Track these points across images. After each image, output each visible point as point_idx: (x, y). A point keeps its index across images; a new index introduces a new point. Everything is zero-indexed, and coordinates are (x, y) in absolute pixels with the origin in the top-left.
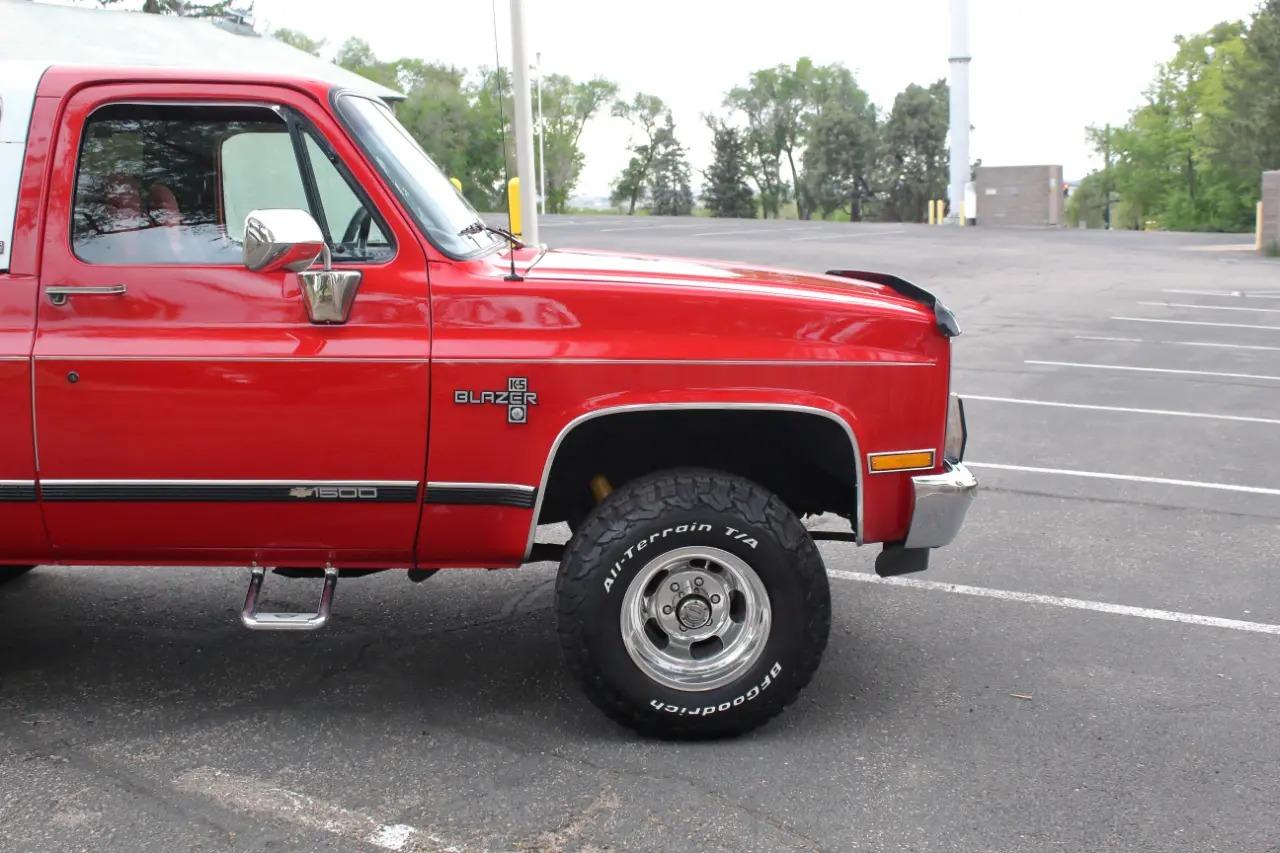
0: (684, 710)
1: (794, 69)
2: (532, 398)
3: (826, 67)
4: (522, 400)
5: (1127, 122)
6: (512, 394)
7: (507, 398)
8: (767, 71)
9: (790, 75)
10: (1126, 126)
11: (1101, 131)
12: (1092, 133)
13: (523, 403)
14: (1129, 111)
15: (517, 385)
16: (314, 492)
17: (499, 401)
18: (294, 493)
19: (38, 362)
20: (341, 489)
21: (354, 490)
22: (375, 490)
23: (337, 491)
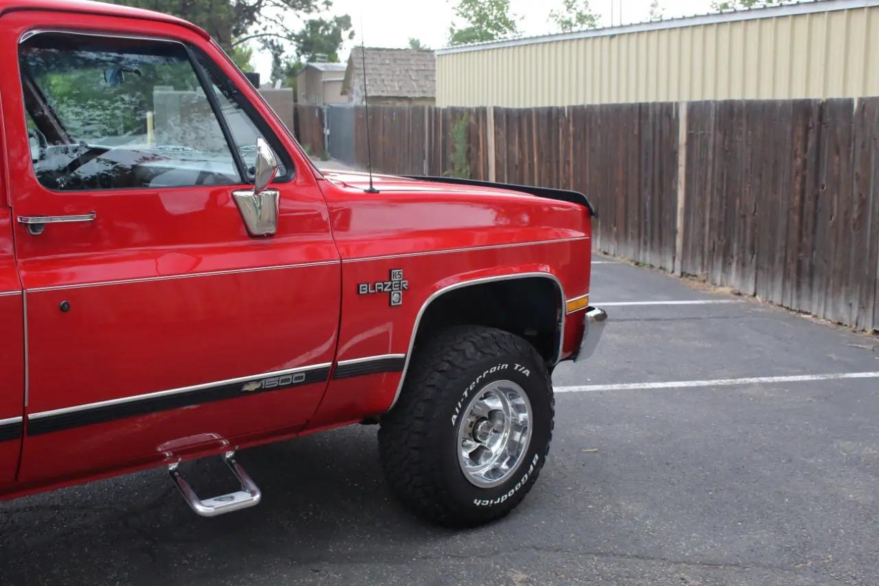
0: (492, 502)
2: (405, 284)
4: (400, 287)
6: (394, 283)
7: (391, 287)
13: (400, 290)
15: (397, 274)
16: (262, 385)
17: (386, 289)
18: (246, 388)
19: (28, 294)
20: (281, 378)
21: (290, 377)
22: (304, 374)
23: (279, 381)
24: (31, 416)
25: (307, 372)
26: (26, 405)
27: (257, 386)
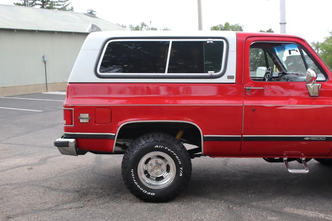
1: (224, 26)
3: (234, 25)
5: (324, 41)
8: (216, 26)
9: (223, 28)
10: (324, 42)
11: (316, 44)
12: (313, 45)
14: (325, 38)
16: (310, 139)
18: (305, 139)
19: (245, 106)
20: (317, 138)
21: (320, 138)
22: (325, 138)
23: (316, 138)
24: (243, 136)
25: (326, 137)
26: (242, 133)
27: (309, 139)
